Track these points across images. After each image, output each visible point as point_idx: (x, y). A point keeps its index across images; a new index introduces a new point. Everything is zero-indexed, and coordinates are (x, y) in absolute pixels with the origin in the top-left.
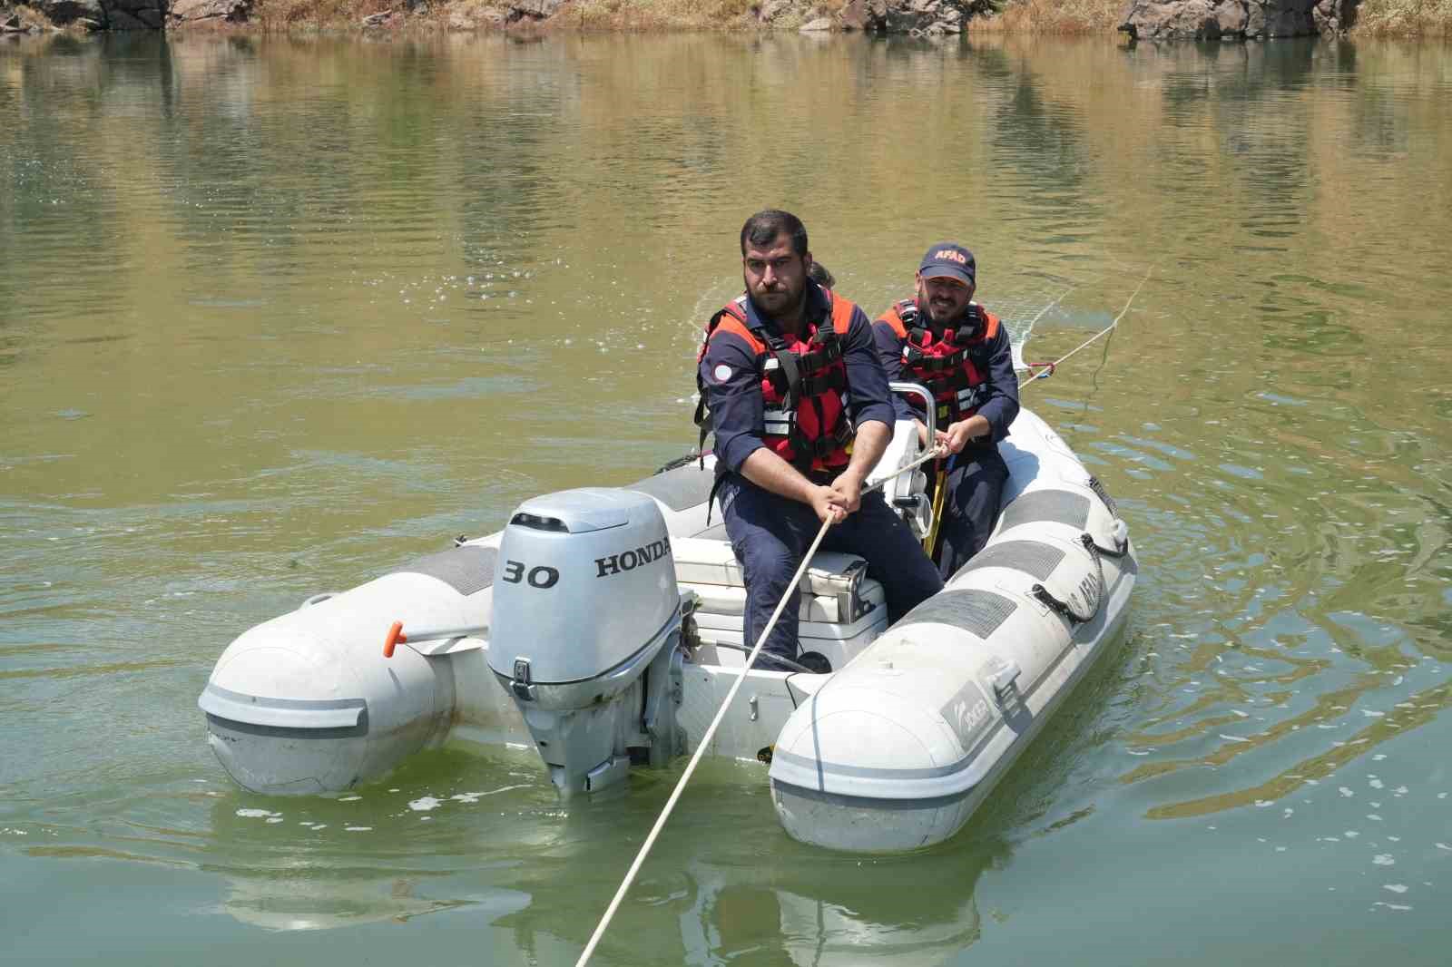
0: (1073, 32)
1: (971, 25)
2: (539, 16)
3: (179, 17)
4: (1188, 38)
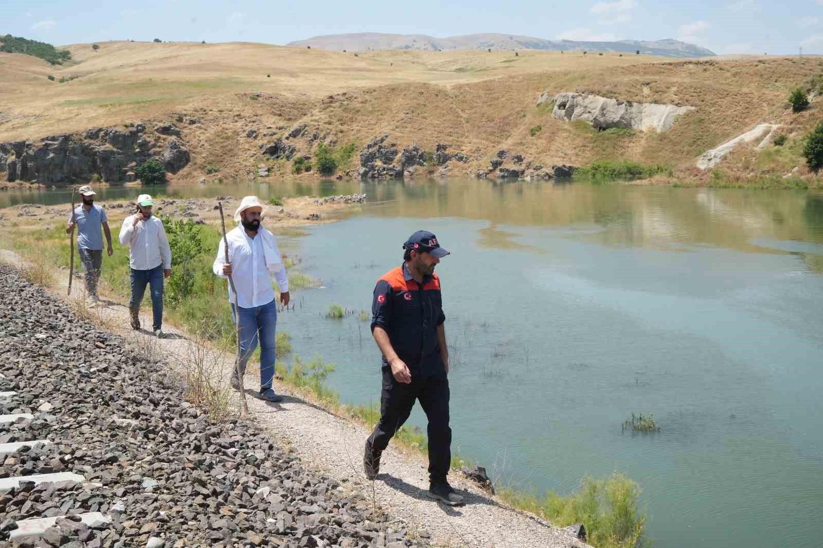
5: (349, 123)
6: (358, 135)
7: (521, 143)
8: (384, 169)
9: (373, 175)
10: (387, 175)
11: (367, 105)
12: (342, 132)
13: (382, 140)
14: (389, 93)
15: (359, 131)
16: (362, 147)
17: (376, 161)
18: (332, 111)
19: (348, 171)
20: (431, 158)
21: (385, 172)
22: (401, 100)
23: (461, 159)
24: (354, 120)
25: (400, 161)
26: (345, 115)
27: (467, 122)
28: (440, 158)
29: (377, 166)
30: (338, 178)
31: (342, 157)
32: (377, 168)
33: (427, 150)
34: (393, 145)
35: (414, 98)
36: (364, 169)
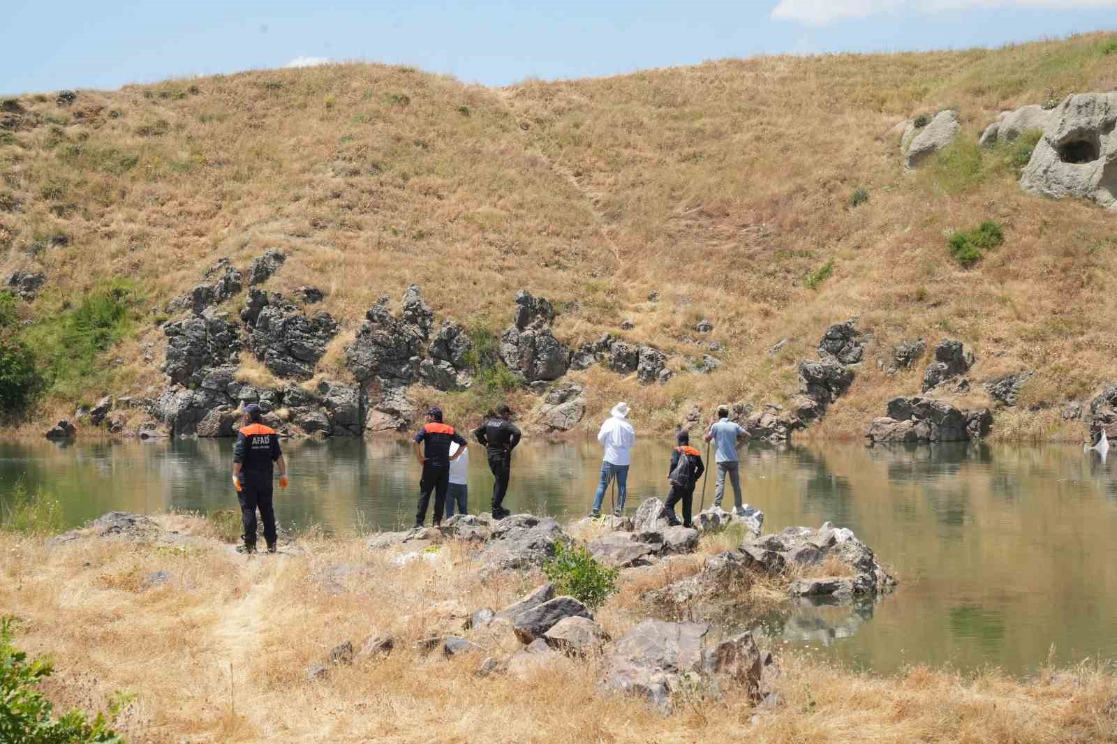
0: (845, 439)
1: (792, 435)
2: (564, 430)
3: (370, 429)
4: (899, 442)
5: (93, 207)
6: (139, 255)
7: (921, 297)
8: (278, 398)
9: (227, 422)
10: (292, 427)
11: (169, 140)
12: (62, 240)
13: (262, 273)
14: (255, 99)
15: (138, 239)
16: (160, 304)
17: (236, 362)
18: (17, 159)
19: (102, 402)
20: (491, 357)
21: (283, 412)
22: (314, 123)
23: (628, 362)
24: (114, 195)
25: (350, 363)
26: (74, 176)
27: (613, 217)
28: (535, 354)
29: (243, 383)
30: (53, 436)
31: (67, 343)
32: (245, 394)
33: (470, 321)
34: (314, 295)
35: (377, 115)
36: (184, 394)
